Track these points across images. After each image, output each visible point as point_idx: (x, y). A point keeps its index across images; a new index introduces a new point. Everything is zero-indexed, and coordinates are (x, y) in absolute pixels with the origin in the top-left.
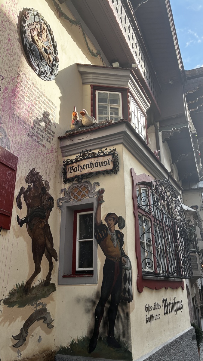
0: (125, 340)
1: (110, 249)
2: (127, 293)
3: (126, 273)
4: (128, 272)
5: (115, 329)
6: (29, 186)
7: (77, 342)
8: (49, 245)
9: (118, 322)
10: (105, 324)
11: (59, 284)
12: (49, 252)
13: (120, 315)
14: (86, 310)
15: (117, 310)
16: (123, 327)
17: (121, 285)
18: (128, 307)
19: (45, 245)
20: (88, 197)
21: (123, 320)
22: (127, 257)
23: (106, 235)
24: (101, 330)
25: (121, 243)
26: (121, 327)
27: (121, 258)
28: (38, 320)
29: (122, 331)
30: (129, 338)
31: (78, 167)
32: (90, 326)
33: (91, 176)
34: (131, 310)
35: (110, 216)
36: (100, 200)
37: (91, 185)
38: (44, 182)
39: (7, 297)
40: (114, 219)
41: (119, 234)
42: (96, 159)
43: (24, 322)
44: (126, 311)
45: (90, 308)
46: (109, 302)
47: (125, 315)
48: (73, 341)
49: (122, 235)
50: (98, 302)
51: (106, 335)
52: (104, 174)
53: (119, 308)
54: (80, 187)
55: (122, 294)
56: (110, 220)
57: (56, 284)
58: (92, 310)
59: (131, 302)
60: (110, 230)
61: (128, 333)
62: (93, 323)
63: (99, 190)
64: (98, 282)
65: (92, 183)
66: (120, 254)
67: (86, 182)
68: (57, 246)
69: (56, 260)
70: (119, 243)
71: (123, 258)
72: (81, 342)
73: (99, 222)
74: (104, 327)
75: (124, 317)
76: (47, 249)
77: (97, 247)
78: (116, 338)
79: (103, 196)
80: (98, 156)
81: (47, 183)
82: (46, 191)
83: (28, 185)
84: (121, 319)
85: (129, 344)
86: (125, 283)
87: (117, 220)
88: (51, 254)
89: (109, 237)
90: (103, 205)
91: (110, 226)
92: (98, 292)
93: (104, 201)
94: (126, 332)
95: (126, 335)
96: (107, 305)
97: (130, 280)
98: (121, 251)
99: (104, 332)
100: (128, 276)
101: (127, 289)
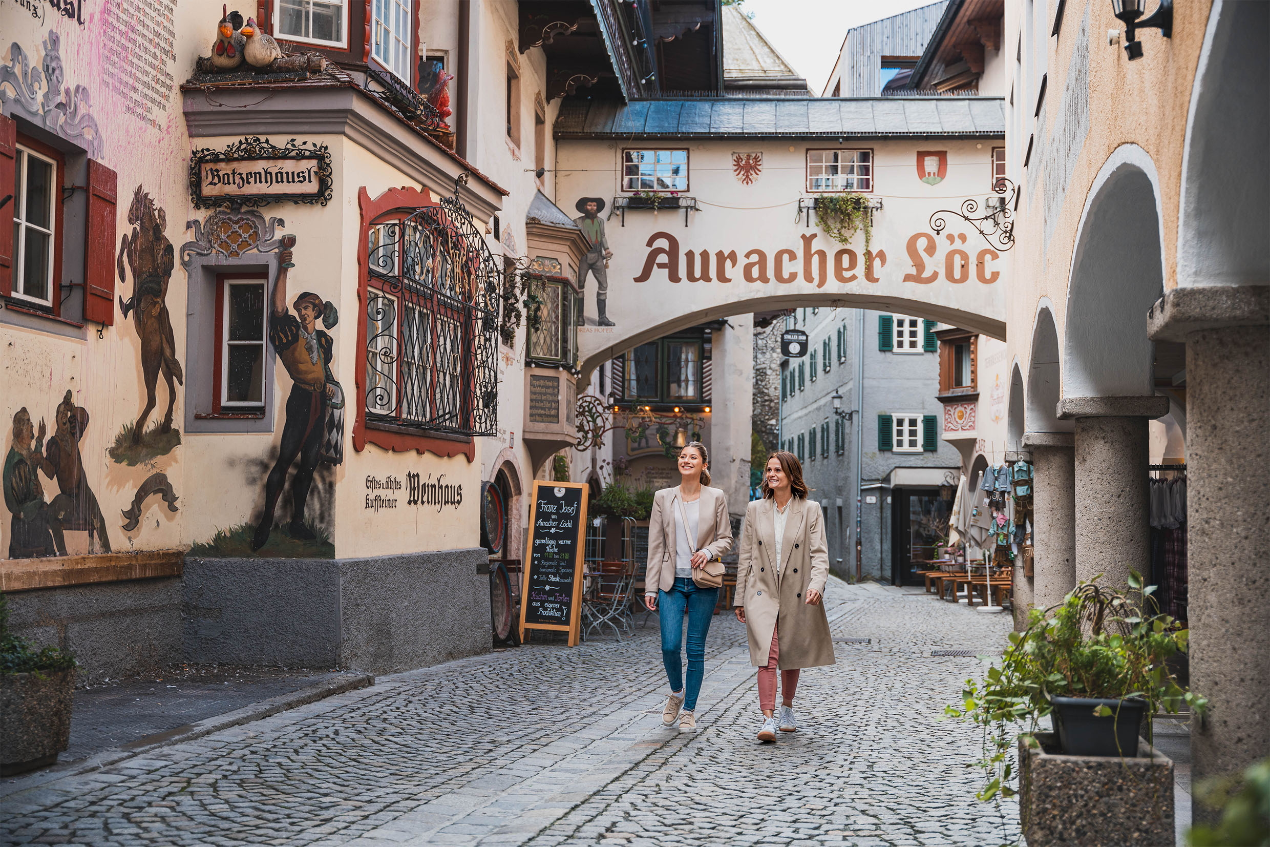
0: (323, 526)
1: (302, 367)
2: (332, 450)
3: (333, 412)
4: (337, 412)
5: (306, 510)
6: (135, 229)
7: (228, 535)
8: (168, 352)
9: (312, 499)
10: (286, 502)
11: (185, 432)
12: (167, 366)
13: (316, 487)
14: (247, 479)
15: (311, 479)
16: (322, 505)
17: (322, 436)
18: (331, 473)
19: (162, 352)
20: (255, 250)
21: (323, 495)
22: (337, 384)
23: (296, 338)
24: (277, 511)
25: (328, 356)
26: (317, 506)
27: (325, 385)
28: (155, 492)
29: (318, 512)
30: (331, 523)
31: (234, 173)
32: (256, 507)
33: (264, 204)
34: (338, 477)
35: (306, 298)
36: (285, 262)
37: (264, 221)
38: (156, 213)
39: (113, 445)
40: (315, 306)
41: (323, 339)
42: (280, 163)
43: (136, 491)
44: (328, 480)
45: (256, 476)
46: (296, 466)
47: (327, 486)
48: (219, 534)
49: (330, 342)
50: (273, 465)
51: (289, 520)
52: (296, 203)
53: (316, 476)
54: (236, 222)
55: (323, 451)
56: (305, 308)
57: (181, 431)
58: (261, 479)
59: (338, 465)
60: (306, 329)
61: (330, 515)
62: (262, 502)
63: (284, 238)
64: (274, 428)
65: (267, 219)
66: (323, 379)
67: (252, 213)
68: (180, 355)
69: (181, 383)
70: (322, 356)
71: (328, 385)
72: (236, 535)
73: (280, 310)
74: (284, 507)
75: (325, 489)
76: (165, 361)
77: (275, 362)
78: (306, 524)
79: (291, 253)
80: (285, 157)
81: (162, 213)
82: (160, 232)
83: (132, 227)
84: (319, 492)
85: (330, 533)
86: (330, 432)
87: (322, 308)
88: (173, 371)
89: (301, 343)
90: (291, 272)
91: (305, 319)
92: (274, 448)
93: (293, 265)
94: (326, 514)
95: (327, 519)
96: (292, 471)
97: (340, 427)
98: (326, 372)
99: (284, 516)
100: (336, 418)
101: (333, 443)
